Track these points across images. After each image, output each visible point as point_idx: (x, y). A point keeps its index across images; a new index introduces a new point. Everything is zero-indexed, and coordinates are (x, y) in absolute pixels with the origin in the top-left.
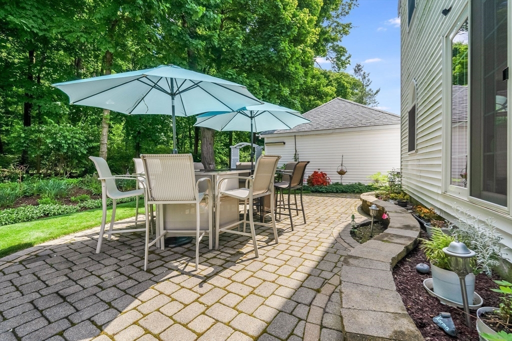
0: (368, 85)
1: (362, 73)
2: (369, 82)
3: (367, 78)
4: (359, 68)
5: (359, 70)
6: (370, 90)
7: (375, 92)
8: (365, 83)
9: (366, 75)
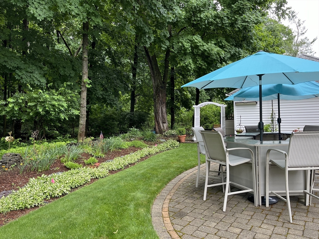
0: (303, 33)
1: (297, 20)
2: (305, 30)
3: (302, 26)
4: (294, 14)
5: (293, 17)
6: (306, 38)
7: (311, 40)
8: (300, 31)
9: (301, 22)
